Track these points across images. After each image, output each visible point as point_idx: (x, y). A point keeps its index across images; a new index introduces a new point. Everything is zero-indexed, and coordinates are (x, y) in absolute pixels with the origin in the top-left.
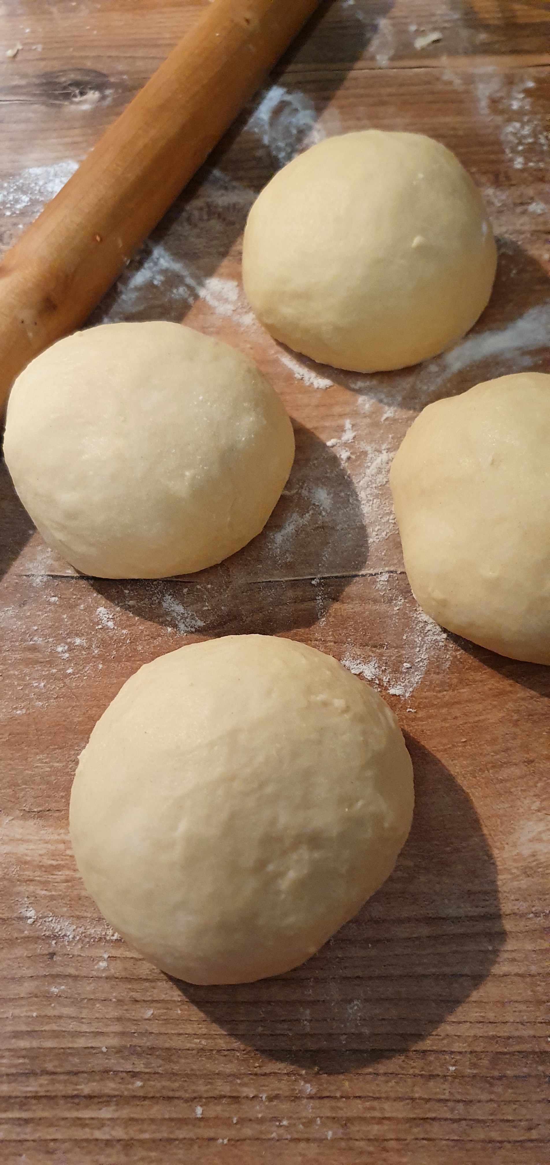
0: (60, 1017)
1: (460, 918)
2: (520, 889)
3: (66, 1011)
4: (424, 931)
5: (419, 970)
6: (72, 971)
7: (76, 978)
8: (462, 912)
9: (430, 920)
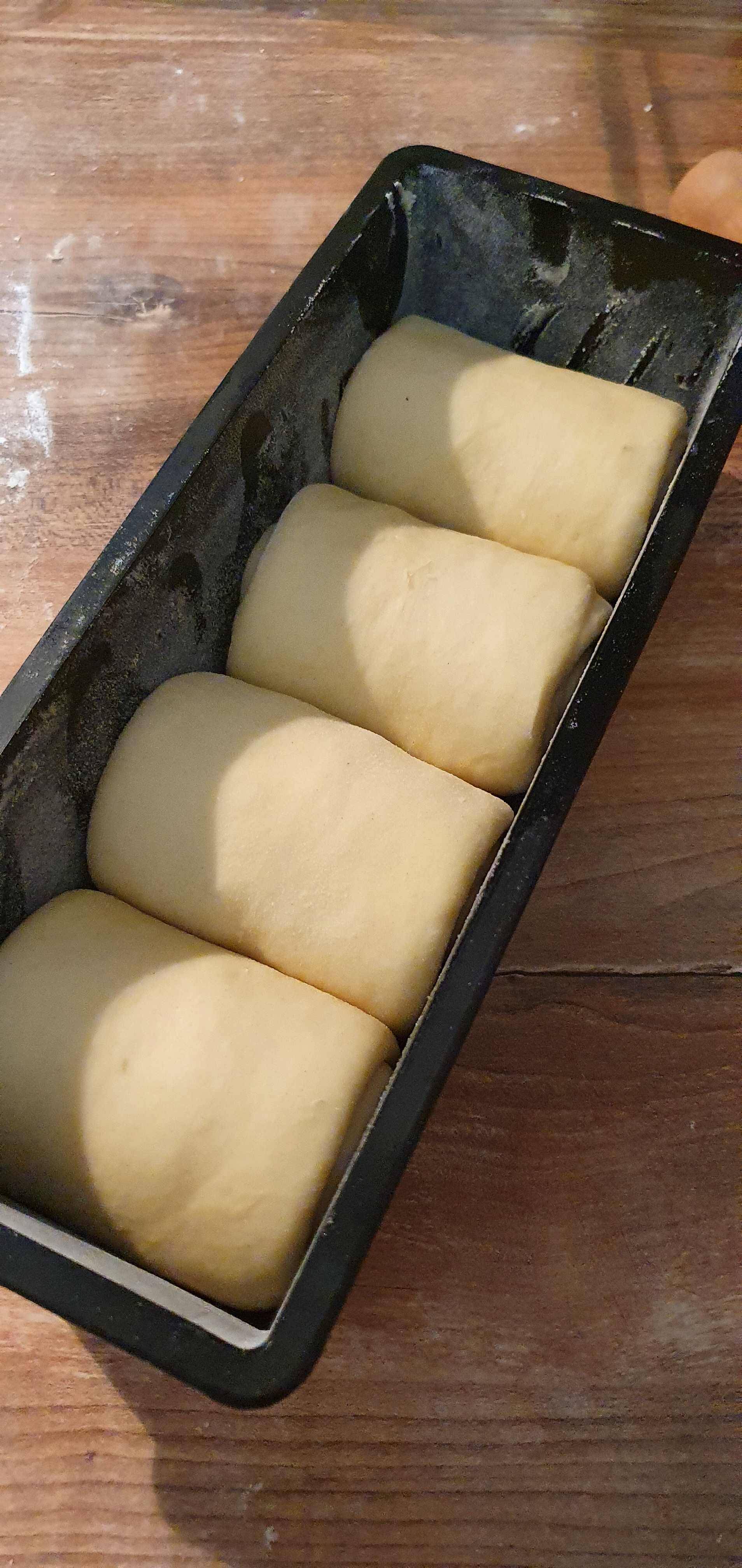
0: (100, 1536)
1: (583, 1420)
2: (654, 1385)
3: (106, 1528)
4: (539, 1435)
5: (531, 1485)
6: (114, 1476)
7: (119, 1485)
8: (584, 1413)
9: (545, 1422)
